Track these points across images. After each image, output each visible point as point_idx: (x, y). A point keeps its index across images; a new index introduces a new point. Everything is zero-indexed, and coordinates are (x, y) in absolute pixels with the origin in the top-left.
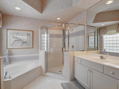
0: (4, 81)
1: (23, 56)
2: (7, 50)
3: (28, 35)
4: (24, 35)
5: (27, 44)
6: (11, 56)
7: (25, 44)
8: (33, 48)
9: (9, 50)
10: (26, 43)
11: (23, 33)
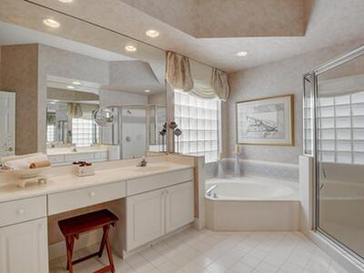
0: (205, 198)
1: (267, 163)
2: (236, 146)
3: (279, 108)
4: (270, 111)
5: (277, 135)
6: (245, 161)
7: (272, 133)
8: (293, 144)
9: (240, 146)
10: (273, 130)
11: (267, 106)
